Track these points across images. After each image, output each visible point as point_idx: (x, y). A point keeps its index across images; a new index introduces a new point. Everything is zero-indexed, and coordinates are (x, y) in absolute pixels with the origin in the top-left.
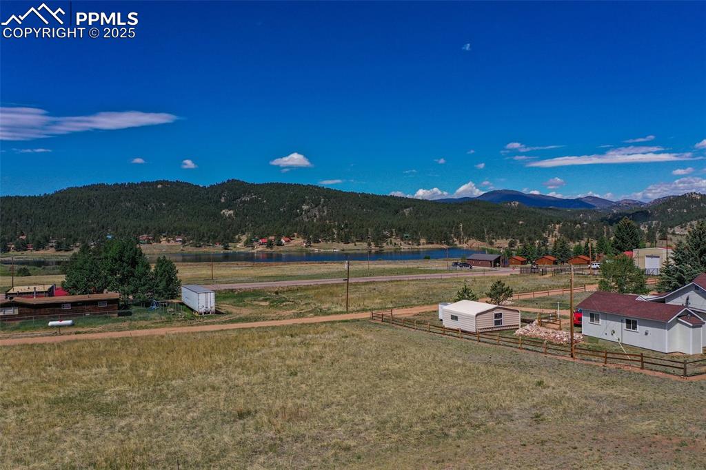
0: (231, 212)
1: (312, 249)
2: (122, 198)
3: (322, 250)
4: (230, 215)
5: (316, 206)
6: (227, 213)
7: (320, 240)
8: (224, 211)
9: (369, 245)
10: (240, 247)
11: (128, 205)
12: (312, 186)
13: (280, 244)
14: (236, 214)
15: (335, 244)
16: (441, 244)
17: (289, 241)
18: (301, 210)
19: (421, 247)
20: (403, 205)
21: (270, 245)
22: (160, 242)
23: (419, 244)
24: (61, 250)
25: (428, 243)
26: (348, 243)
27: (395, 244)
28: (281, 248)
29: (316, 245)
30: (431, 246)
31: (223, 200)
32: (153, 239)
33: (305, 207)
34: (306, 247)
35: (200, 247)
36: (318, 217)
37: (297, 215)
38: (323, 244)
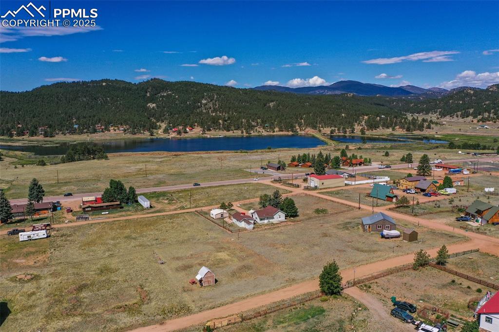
0: (154, 105)
1: (206, 135)
2: (79, 95)
3: (212, 136)
4: (154, 107)
5: (211, 101)
6: (152, 105)
7: (211, 129)
8: (149, 104)
9: (242, 132)
10: (160, 134)
11: (85, 99)
12: (209, 84)
13: (186, 132)
14: (158, 107)
15: (221, 132)
16: (288, 131)
17: (191, 130)
18: (201, 103)
19: (275, 134)
20: (270, 100)
21: (179, 133)
22: (110, 131)
23: (274, 132)
24: (47, 136)
25: (280, 131)
26: (229, 131)
27: (259, 131)
28: (186, 135)
29: (209, 132)
30: (281, 133)
31: (148, 95)
32: (105, 129)
33: (204, 102)
34: (202, 134)
35: (135, 134)
36: (212, 109)
37: (199, 107)
38: (213, 132)
